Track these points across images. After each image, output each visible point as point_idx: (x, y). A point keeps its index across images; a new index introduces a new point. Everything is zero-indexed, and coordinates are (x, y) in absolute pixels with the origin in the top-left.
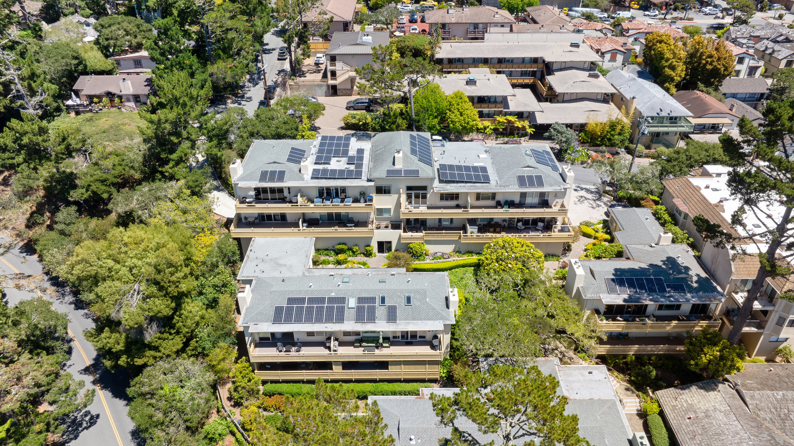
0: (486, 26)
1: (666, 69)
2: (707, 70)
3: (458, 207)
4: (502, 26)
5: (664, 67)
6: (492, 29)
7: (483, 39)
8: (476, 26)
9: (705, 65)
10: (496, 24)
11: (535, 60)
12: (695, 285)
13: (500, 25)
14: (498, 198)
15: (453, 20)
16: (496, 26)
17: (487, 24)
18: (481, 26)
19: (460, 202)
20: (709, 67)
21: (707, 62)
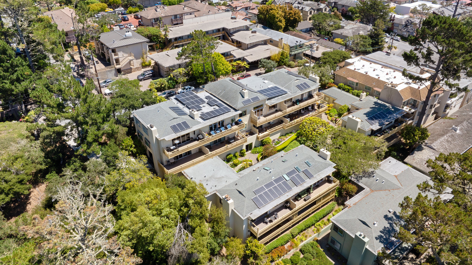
0: (182, 15)
1: (278, 23)
2: (291, 20)
3: (277, 111)
4: (191, 14)
5: (277, 22)
6: (186, 17)
7: (182, 23)
8: (176, 16)
9: (290, 18)
10: (187, 14)
11: (218, 30)
12: (393, 110)
13: (189, 14)
14: (293, 100)
15: (163, 15)
16: (187, 15)
17: (182, 14)
18: (178, 16)
19: (277, 108)
20: (292, 19)
21: (290, 16)
